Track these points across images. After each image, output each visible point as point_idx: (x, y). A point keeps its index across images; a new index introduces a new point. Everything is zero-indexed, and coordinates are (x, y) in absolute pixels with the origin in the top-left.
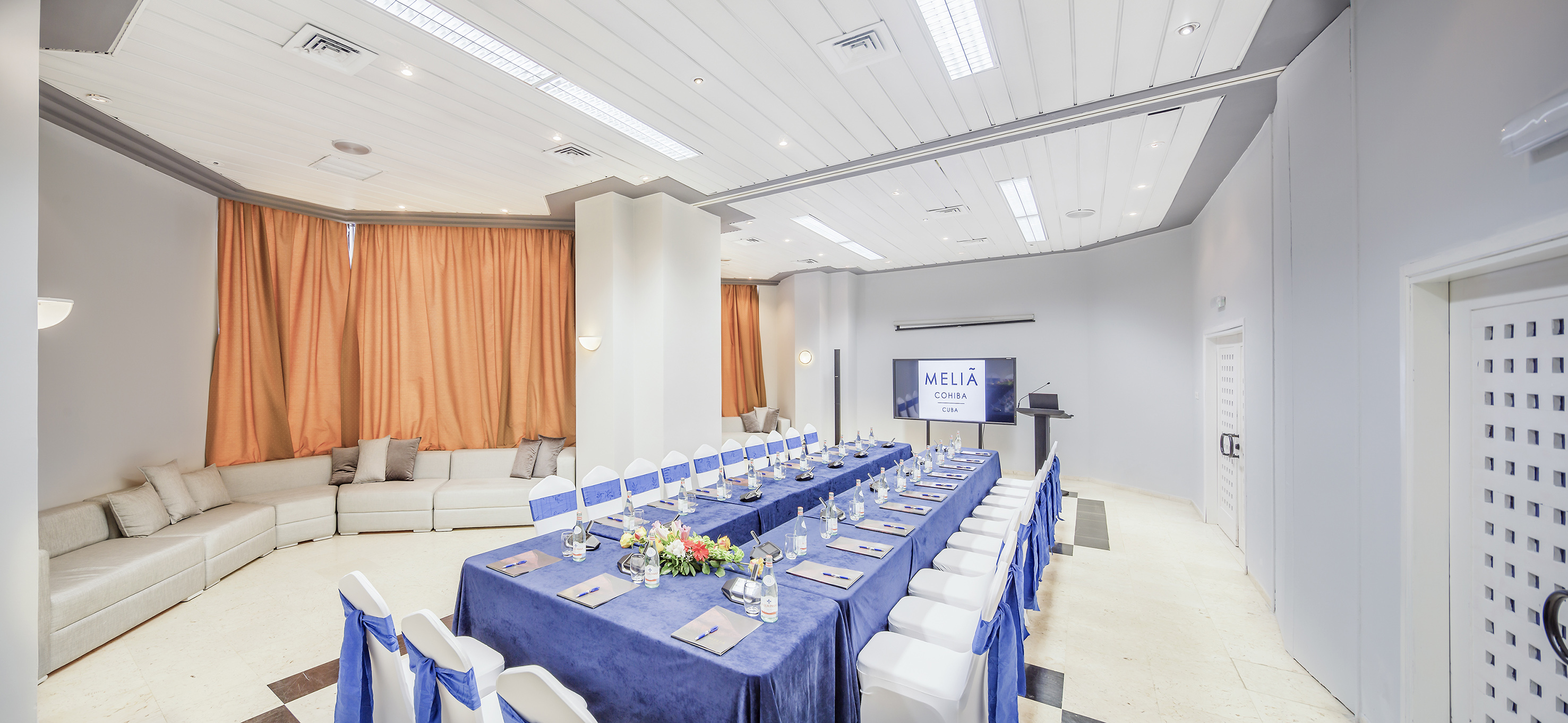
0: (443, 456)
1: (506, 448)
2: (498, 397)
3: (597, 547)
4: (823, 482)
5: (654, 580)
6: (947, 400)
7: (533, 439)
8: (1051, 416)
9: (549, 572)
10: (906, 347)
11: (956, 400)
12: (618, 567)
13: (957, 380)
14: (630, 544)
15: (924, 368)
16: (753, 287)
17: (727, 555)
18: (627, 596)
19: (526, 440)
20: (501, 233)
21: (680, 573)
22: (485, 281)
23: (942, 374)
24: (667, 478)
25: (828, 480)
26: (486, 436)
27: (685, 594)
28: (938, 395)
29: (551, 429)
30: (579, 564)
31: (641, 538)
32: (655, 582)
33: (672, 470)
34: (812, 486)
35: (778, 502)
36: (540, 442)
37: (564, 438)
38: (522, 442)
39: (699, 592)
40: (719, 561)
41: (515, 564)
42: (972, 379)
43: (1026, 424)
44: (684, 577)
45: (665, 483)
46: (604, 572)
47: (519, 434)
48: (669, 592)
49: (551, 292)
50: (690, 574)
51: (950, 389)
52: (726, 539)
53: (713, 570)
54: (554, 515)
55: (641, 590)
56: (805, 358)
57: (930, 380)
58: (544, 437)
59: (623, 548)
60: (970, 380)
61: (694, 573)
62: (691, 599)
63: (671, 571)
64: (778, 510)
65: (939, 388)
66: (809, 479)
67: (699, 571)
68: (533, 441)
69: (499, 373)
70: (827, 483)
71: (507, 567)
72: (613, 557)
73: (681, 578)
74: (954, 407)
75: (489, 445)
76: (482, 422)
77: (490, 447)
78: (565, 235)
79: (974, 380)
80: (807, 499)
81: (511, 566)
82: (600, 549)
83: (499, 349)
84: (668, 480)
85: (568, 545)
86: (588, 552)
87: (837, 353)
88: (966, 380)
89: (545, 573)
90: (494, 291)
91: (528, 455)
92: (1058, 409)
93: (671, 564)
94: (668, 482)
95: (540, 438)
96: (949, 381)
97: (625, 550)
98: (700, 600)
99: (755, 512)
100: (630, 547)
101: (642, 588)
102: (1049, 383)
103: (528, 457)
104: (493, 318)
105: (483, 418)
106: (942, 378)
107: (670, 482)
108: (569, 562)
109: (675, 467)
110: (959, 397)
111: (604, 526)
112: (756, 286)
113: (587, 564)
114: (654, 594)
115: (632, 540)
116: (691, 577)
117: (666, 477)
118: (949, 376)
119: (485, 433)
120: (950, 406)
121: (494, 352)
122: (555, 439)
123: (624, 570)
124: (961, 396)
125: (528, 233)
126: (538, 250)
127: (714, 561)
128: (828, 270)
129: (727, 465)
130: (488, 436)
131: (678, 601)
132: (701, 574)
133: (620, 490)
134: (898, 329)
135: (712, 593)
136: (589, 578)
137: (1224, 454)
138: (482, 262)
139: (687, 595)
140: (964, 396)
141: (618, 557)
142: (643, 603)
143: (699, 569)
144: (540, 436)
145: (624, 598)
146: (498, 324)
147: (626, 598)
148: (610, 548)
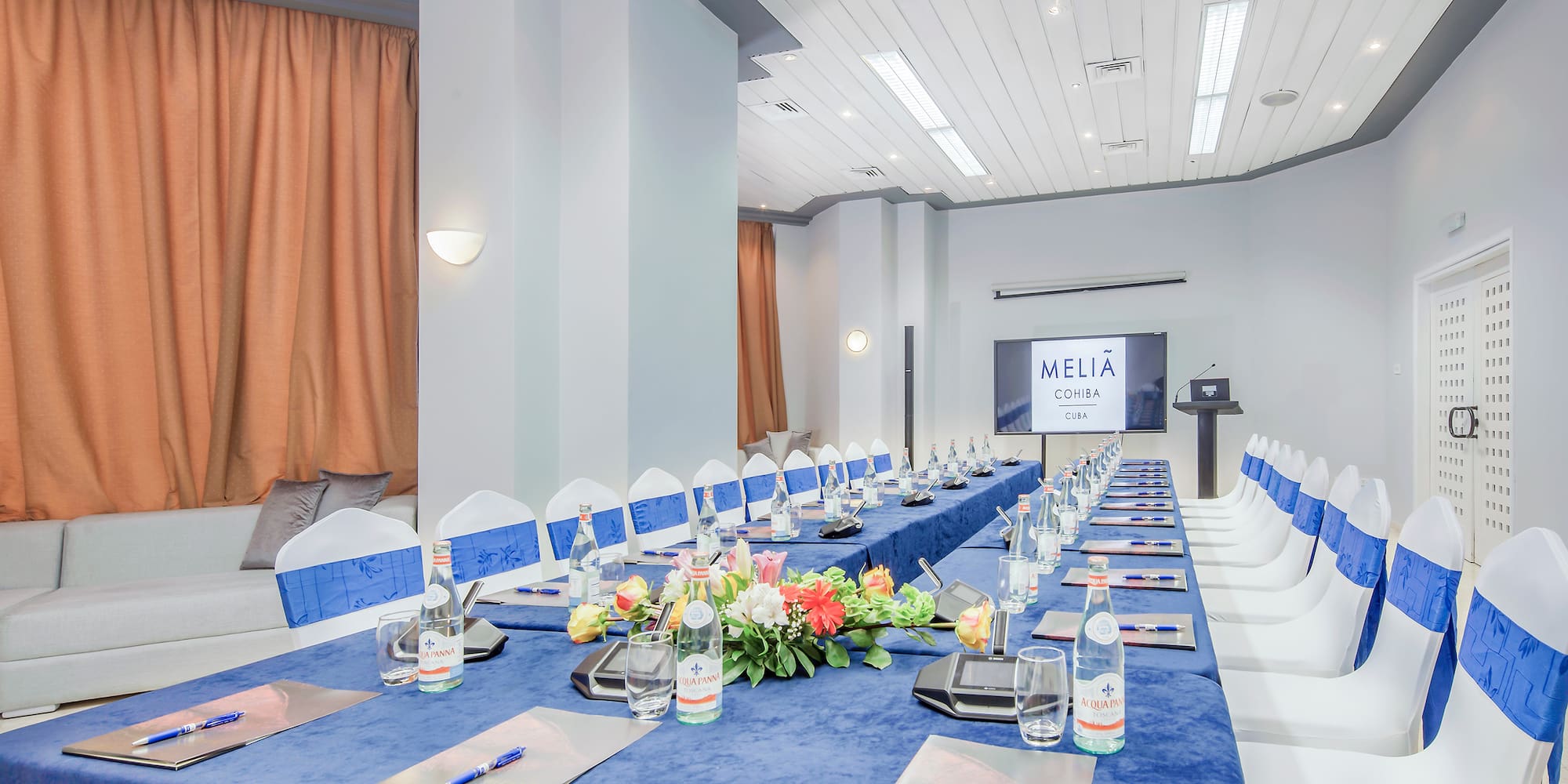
0: (43, 534)
1: (230, 505)
2: (209, 390)
3: (498, 651)
4: (952, 505)
5: (710, 698)
6: (1073, 401)
7: (305, 480)
8: (1219, 411)
9: (328, 732)
10: (1013, 321)
11: (1085, 401)
12: (575, 687)
13: (1087, 369)
14: (599, 629)
15: (1040, 353)
16: (766, 226)
17: (895, 609)
18: (629, 760)
19: (283, 485)
20: (220, 12)
21: (770, 676)
22: (173, 119)
23: (1066, 360)
24: (643, 524)
25: (959, 503)
26: (172, 479)
27: (812, 723)
28: (1059, 394)
29: (356, 456)
30: (439, 697)
31: (636, 605)
32: (713, 704)
33: (653, 505)
34: (940, 512)
35: (895, 535)
36: (324, 485)
37: (387, 474)
38: (275, 488)
39: (849, 711)
40: (871, 629)
41: (192, 726)
42: (1108, 367)
43: (1183, 428)
44: (784, 683)
45: (637, 533)
46: (531, 707)
47: (266, 469)
48: (760, 726)
49: (354, 158)
50: (801, 672)
51: (1077, 384)
52: (881, 574)
53: (858, 654)
54: (357, 607)
55: (671, 736)
56: (856, 343)
57: (1049, 371)
58: (335, 474)
59: (575, 643)
60: (1105, 369)
61: (810, 668)
62: (836, 732)
63: (745, 672)
64: (895, 551)
65: (1061, 382)
66: (927, 502)
67: (820, 661)
68: (305, 483)
69: (213, 335)
70: (958, 508)
71: (152, 742)
72: (552, 667)
73: (777, 685)
74: (1082, 410)
75: (180, 498)
76: (161, 448)
77: (183, 505)
78: (393, 39)
79: (1111, 369)
80: (934, 534)
81: (174, 736)
82: (506, 654)
83: (211, 277)
84: (645, 527)
85: (399, 654)
86: (469, 665)
87: (909, 332)
88: (1099, 369)
89: (312, 738)
90: (199, 143)
91: (292, 514)
92: (1229, 400)
93: (740, 654)
94: (644, 531)
95: (322, 477)
96: (1075, 372)
97: (584, 649)
98: (868, 731)
99: (862, 552)
100: (597, 639)
101: (669, 728)
102: (1214, 365)
103: (291, 519)
104: (196, 205)
105: (164, 439)
106: (1066, 368)
107: (649, 530)
108: (406, 698)
109: (659, 500)
110: (1088, 395)
111: (508, 607)
112: (770, 225)
113: (470, 694)
114: (717, 739)
115: (604, 617)
116: (804, 681)
117: (639, 521)
118: (1075, 364)
119: (171, 473)
120: (1076, 410)
121: (199, 286)
122: (363, 477)
123: (597, 690)
124: (1092, 393)
125: (296, 26)
126: (324, 60)
127: (859, 631)
128: (894, 197)
129: (756, 500)
130: (177, 481)
131: (801, 744)
132: (825, 669)
133: (537, 547)
134: (998, 296)
135: (889, 707)
136: (480, 728)
137: (1456, 436)
138: (166, 73)
139: (819, 724)
140: (1096, 393)
141: (572, 663)
142: (692, 768)
143: (817, 658)
144: (325, 472)
145: (619, 766)
146: (210, 220)
147: (627, 765)
148: (538, 647)
